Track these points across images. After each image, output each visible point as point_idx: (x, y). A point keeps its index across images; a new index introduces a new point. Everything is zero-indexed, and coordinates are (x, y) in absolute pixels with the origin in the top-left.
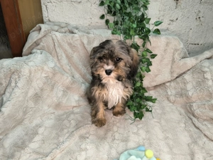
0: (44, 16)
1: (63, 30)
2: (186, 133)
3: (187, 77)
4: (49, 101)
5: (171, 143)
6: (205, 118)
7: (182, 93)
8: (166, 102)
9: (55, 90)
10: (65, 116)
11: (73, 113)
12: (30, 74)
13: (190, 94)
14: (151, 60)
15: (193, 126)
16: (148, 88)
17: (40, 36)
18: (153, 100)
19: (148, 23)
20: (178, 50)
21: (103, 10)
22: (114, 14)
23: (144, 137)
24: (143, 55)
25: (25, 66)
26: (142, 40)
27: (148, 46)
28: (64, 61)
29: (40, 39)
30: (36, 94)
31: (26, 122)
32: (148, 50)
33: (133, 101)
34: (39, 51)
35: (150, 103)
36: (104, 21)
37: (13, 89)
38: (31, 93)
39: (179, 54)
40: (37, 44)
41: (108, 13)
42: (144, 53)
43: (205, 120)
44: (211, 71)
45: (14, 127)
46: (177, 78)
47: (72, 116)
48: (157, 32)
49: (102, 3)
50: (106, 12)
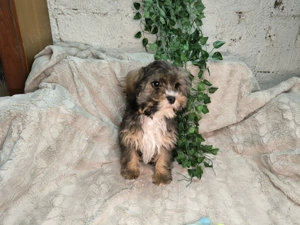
0: (53, 33)
1: (84, 54)
2: (263, 196)
3: (260, 117)
4: (68, 158)
5: (244, 210)
6: (287, 174)
7: (254, 141)
8: (232, 152)
9: (76, 140)
10: (91, 178)
11: (102, 173)
12: (40, 119)
13: (265, 141)
14: (210, 95)
15: (271, 186)
16: (206, 134)
17: (51, 63)
18: (213, 151)
19: (204, 43)
20: (246, 81)
21: (139, 26)
22: (155, 32)
23: (206, 204)
24: (199, 89)
25: (33, 108)
26: (197, 68)
27: (206, 76)
28: (88, 99)
29: (52, 67)
30: (50, 148)
31: (35, 189)
32: (205, 82)
33: (186, 153)
34: (50, 85)
35: (209, 156)
36: (140, 40)
37: (15, 143)
38: (42, 146)
39: (248, 87)
40: (46, 74)
41: (146, 29)
42: (201, 86)
43: (287, 177)
44: (292, 109)
45: (18, 198)
46: (245, 118)
47: (102, 178)
48: (218, 56)
49: (138, 16)
50: (143, 28)
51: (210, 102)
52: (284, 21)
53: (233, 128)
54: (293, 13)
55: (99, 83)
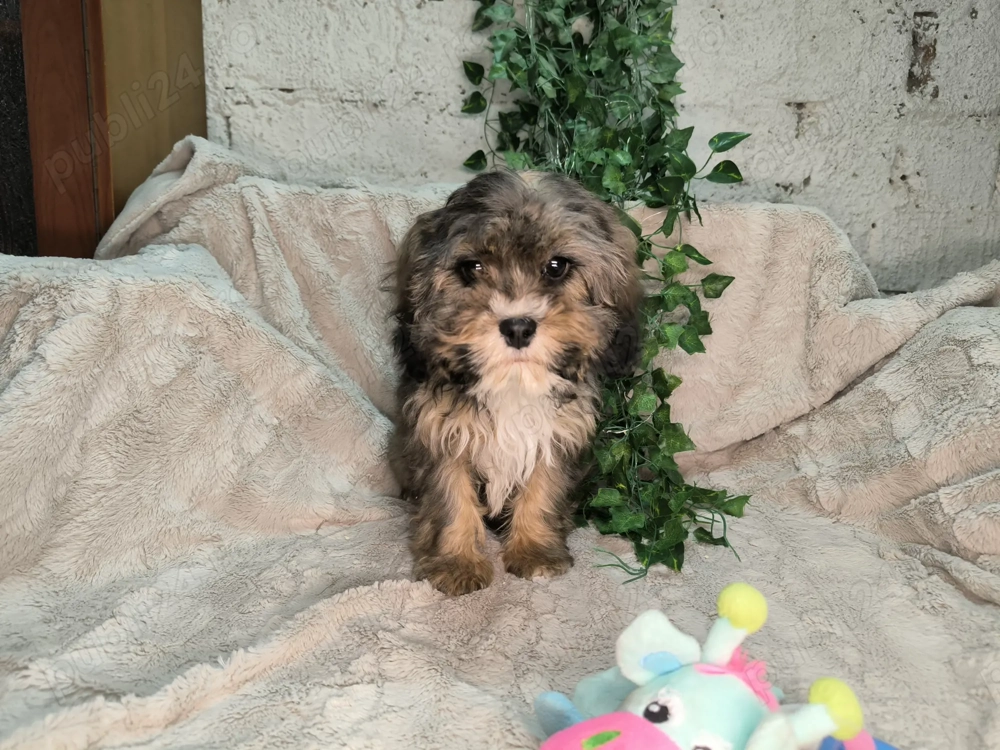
3: (891, 380)
8: (800, 511)
9: (233, 414)
11: (314, 545)
13: (916, 448)
14: (706, 305)
18: (730, 506)
19: (681, 145)
24: (667, 273)
26: (659, 212)
29: (187, 201)
32: (689, 251)
40: (165, 221)
41: (502, 147)
42: (673, 262)
47: (312, 555)
48: (729, 172)
49: (475, 105)
50: (493, 142)
51: (708, 331)
52: (945, 131)
53: (798, 430)
54: (970, 105)
55: (335, 262)
